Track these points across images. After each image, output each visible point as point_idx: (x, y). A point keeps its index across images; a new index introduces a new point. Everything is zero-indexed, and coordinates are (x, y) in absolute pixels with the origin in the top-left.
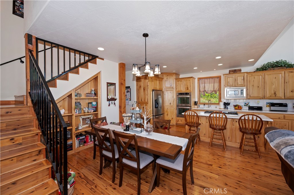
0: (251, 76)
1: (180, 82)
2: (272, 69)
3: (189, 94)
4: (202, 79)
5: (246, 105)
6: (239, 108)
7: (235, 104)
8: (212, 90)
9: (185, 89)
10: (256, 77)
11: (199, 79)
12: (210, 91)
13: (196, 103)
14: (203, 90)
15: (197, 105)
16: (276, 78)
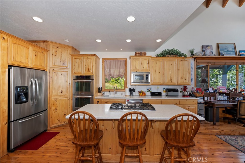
0: (154, 61)
1: (78, 60)
2: (169, 56)
3: (90, 78)
4: (107, 61)
5: (149, 90)
6: (144, 94)
7: (140, 90)
8: (118, 74)
9: (85, 70)
10: (158, 62)
11: (104, 60)
12: (116, 75)
13: (100, 90)
14: (109, 74)
15: (101, 92)
16: (171, 65)
